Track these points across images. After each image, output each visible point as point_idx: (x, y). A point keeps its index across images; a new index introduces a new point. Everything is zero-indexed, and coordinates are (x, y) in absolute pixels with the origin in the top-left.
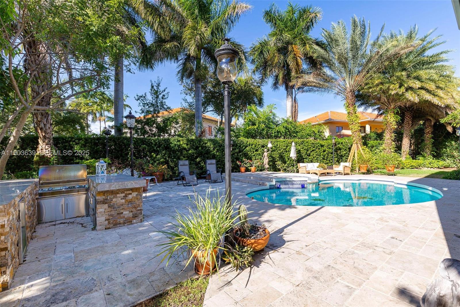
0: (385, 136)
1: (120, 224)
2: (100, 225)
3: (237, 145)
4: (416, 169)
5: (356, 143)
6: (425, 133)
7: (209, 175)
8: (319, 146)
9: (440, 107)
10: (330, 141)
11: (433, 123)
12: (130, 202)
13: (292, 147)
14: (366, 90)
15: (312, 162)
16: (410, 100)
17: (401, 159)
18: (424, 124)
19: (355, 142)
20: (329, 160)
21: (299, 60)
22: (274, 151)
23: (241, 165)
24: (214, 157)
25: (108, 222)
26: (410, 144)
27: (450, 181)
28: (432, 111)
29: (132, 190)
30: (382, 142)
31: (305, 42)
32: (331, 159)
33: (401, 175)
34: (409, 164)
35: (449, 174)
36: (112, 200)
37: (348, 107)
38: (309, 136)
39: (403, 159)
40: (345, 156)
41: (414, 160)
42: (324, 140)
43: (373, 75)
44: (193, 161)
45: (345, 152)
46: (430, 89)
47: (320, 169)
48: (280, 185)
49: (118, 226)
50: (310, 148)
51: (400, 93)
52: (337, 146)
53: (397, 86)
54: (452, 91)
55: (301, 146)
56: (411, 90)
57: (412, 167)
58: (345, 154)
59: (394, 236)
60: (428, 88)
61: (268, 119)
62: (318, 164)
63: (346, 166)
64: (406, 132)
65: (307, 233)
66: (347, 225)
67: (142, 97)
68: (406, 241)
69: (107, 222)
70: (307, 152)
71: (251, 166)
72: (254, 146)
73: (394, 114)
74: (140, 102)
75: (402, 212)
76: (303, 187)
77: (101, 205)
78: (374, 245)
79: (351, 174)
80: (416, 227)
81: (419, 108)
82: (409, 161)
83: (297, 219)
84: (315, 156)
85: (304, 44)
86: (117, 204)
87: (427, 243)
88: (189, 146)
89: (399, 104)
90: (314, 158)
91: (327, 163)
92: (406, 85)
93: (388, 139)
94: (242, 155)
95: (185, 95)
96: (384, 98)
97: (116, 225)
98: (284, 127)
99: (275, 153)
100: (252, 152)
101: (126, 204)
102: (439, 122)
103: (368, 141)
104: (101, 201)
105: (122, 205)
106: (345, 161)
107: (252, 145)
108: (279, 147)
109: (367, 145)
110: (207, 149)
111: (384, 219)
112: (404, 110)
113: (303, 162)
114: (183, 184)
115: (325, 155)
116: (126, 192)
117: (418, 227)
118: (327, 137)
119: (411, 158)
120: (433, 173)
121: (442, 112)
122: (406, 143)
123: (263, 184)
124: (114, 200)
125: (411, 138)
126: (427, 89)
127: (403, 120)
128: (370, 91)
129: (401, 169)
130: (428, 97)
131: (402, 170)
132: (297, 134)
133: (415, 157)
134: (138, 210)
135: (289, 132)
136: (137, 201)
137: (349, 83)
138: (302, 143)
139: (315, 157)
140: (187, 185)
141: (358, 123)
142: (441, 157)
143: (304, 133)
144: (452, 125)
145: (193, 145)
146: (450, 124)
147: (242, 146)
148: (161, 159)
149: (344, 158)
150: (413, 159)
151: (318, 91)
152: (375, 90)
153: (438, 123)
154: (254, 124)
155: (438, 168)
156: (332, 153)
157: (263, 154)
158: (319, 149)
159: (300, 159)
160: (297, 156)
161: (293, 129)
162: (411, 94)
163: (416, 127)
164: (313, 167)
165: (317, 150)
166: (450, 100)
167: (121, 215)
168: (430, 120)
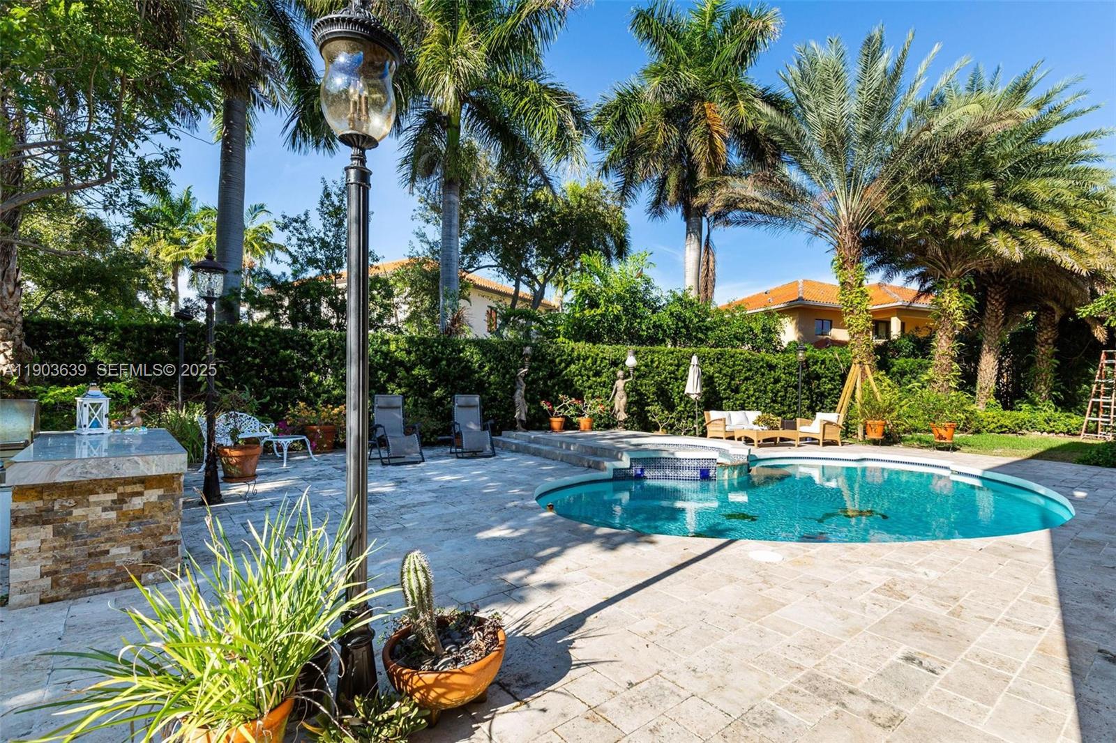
0: (934, 347)
1: (97, 585)
2: (22, 592)
3: (544, 358)
4: (1010, 435)
5: (860, 363)
6: (1037, 343)
7: (459, 435)
8: (762, 367)
9: (1079, 276)
10: (791, 356)
11: (1057, 318)
12: (138, 517)
13: (691, 368)
14: (889, 227)
15: (743, 409)
16: (1000, 256)
17: (973, 407)
18: (1036, 319)
19: (856, 361)
20: (790, 406)
21: (718, 141)
22: (643, 376)
23: (552, 411)
24: (480, 388)
25: (53, 581)
26: (999, 370)
27: (1096, 470)
28: (1057, 287)
29: (147, 482)
30: (927, 361)
31: (735, 93)
32: (795, 403)
33: (970, 449)
34: (995, 420)
35: (1093, 453)
36: (71, 513)
37: (841, 268)
38: (739, 340)
39: (979, 408)
40: (829, 394)
41: (1008, 412)
42: (778, 352)
43: (909, 187)
44: (424, 396)
45: (830, 386)
46: (1054, 228)
47: (759, 428)
48: (642, 470)
49: (91, 591)
50: (740, 371)
51: (977, 236)
52: (811, 369)
53: (970, 216)
54: (1109, 235)
55: (716, 365)
56: (1004, 229)
57: (1002, 429)
58: (832, 389)
59: (914, 650)
60: (1048, 224)
61: (633, 292)
62: (759, 413)
63: (830, 423)
64: (989, 338)
65: (652, 633)
66: (784, 605)
67: (296, 221)
68: (949, 670)
69: (48, 581)
70: (729, 383)
71: (581, 414)
72: (590, 361)
73: (960, 291)
74: (290, 234)
75: (954, 563)
76: (705, 475)
77: (27, 529)
78: (846, 688)
79: (843, 444)
80: (985, 619)
81: (1024, 278)
82: (994, 413)
83: (641, 581)
84: (751, 392)
85: (733, 100)
86: (87, 526)
87: (1011, 683)
88: (413, 357)
89: (972, 265)
90: (748, 398)
91: (784, 413)
92: (991, 217)
93: (943, 355)
94: (558, 384)
95: (423, 223)
96: (935, 248)
97: (81, 588)
98: (671, 314)
99: (645, 381)
100: (585, 378)
101: (121, 525)
102: (1074, 314)
103: (893, 357)
104: (25, 517)
105: (108, 527)
106: (831, 409)
107: (586, 358)
108: (657, 367)
109: (890, 368)
110: (463, 364)
111: (898, 588)
112: (985, 281)
113: (720, 408)
114: (381, 458)
115: (778, 391)
116: (120, 489)
117: (992, 621)
118: (785, 345)
119: (1000, 406)
120: (1054, 445)
121: (1083, 290)
122: (988, 365)
123: (597, 467)
124: (77, 512)
125: (1002, 354)
126: (1046, 228)
127: (981, 307)
128: (900, 228)
129: (973, 433)
130: (1048, 248)
131: (976, 436)
132: (706, 334)
133: (1012, 404)
134: (165, 543)
135: (687, 327)
136: (160, 514)
137: (847, 207)
138: (718, 359)
139: (752, 396)
140: (392, 461)
141: (867, 310)
142: (1075, 405)
143: (725, 332)
144: (1106, 324)
145: (425, 355)
146: (1101, 321)
147: (557, 360)
148: (334, 389)
149: (828, 401)
150: (1005, 408)
151: (766, 223)
152: (912, 226)
153: (1071, 319)
154: (594, 304)
155: (1068, 433)
156: (796, 387)
157: (613, 384)
158: (763, 374)
159: (712, 400)
160: (705, 393)
161: (696, 320)
162: (1004, 240)
163: (1016, 327)
164: (744, 421)
165: (758, 377)
166: (1102, 259)
167: (103, 560)
168: (1052, 309)
